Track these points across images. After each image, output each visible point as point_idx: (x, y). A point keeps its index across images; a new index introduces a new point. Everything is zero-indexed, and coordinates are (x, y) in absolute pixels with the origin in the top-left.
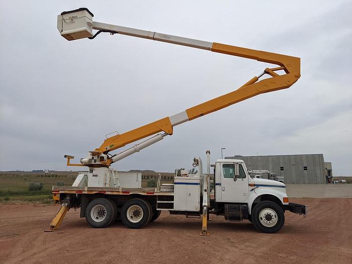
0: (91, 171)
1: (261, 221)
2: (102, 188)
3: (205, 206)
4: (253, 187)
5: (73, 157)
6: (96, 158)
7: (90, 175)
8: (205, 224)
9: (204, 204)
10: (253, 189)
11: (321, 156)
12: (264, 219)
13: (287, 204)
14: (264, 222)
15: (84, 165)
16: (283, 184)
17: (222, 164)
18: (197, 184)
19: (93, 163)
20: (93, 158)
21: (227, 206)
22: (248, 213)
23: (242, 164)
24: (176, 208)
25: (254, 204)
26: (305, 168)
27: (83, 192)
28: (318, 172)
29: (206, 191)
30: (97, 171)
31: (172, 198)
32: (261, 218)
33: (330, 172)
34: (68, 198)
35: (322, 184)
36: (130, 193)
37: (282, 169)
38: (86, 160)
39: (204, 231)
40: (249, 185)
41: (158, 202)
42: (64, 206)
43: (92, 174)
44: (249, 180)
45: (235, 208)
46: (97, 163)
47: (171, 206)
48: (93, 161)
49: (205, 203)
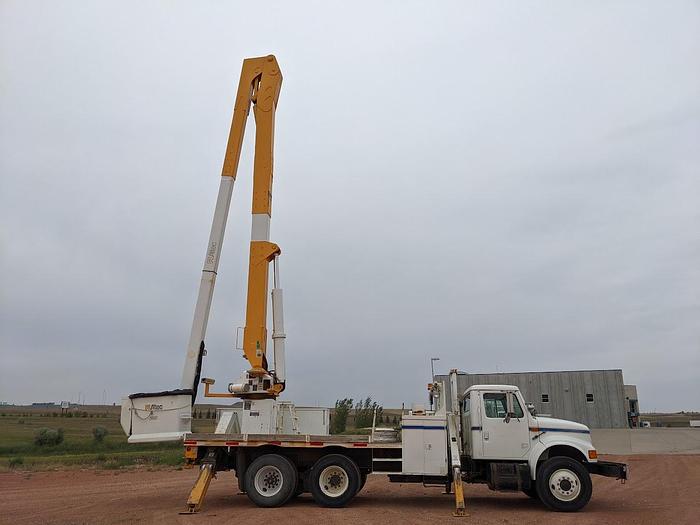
0: (248, 406)
1: (554, 492)
2: (275, 436)
3: (457, 466)
4: (537, 433)
5: (212, 382)
6: (256, 382)
7: (245, 414)
8: (460, 499)
9: (454, 463)
10: (536, 437)
11: (618, 373)
12: (557, 487)
13: (595, 461)
14: (559, 494)
15: (234, 396)
16: (585, 428)
17: (482, 393)
18: (441, 428)
19: (251, 391)
20: (251, 383)
21: (494, 466)
22: (531, 477)
23: (517, 393)
24: (406, 470)
25: (540, 463)
26: (590, 398)
27: (240, 444)
28: (614, 404)
29: (454, 440)
30: (256, 406)
31: (398, 453)
32: (553, 487)
33: (633, 404)
34: (211, 455)
35: (621, 428)
36: (325, 445)
37: (545, 398)
38: (239, 385)
39: (461, 509)
40: (530, 429)
41: (374, 460)
42: (206, 469)
43: (248, 412)
44: (529, 420)
45: (508, 470)
46: (258, 392)
47: (398, 466)
48: (251, 387)
49: (456, 462)
